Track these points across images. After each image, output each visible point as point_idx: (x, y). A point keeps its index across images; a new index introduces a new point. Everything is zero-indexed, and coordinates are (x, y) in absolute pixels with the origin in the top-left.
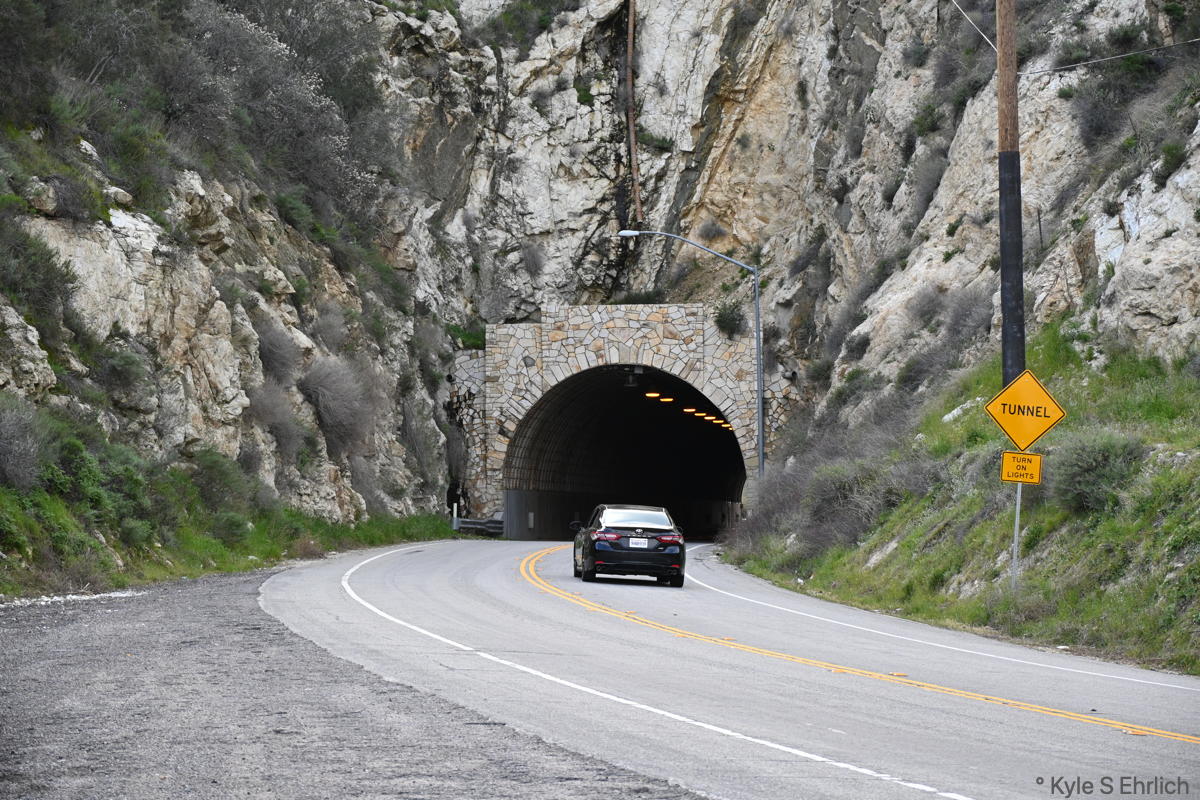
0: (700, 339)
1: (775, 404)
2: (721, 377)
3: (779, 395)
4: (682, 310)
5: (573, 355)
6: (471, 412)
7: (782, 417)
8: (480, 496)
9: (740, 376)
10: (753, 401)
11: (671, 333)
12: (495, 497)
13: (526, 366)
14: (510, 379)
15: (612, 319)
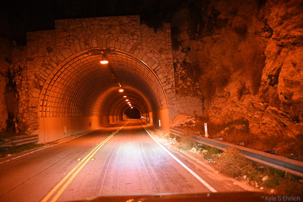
0: (139, 33)
1: (179, 65)
2: (151, 52)
3: (181, 61)
4: (129, 19)
5: (72, 44)
6: (20, 78)
7: (183, 72)
8: (26, 122)
9: (161, 51)
10: (168, 64)
11: (124, 30)
12: (34, 122)
13: (49, 51)
14: (40, 59)
15: (93, 25)
